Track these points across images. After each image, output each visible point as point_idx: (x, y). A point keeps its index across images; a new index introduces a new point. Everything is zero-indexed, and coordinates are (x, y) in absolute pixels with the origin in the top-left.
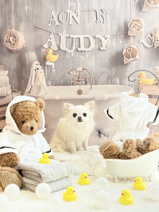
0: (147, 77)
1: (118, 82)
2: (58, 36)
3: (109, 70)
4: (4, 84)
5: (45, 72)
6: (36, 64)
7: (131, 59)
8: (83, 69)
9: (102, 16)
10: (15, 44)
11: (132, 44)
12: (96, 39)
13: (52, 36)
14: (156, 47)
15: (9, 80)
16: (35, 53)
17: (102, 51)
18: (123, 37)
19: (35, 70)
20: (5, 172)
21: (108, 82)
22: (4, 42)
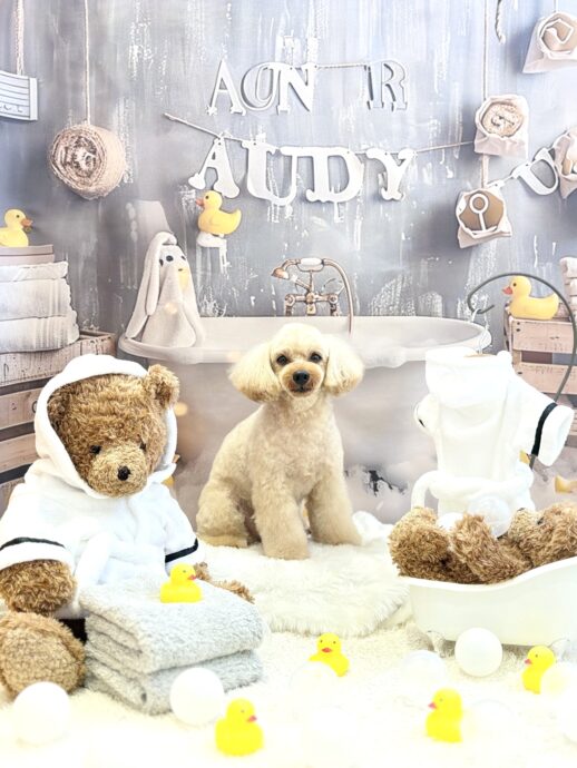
0: (534, 294)
1: (439, 308)
2: (239, 148)
3: (410, 268)
4: (54, 306)
5: (193, 271)
6: (165, 240)
7: (484, 232)
8: (323, 263)
9: (388, 85)
10: (92, 173)
11: (486, 180)
12: (368, 163)
13: (220, 149)
14: (566, 192)
15: (69, 293)
16: (163, 204)
17: (387, 204)
18: (457, 157)
19: (159, 264)
20: (19, 631)
21: (405, 309)
22: (54, 164)
